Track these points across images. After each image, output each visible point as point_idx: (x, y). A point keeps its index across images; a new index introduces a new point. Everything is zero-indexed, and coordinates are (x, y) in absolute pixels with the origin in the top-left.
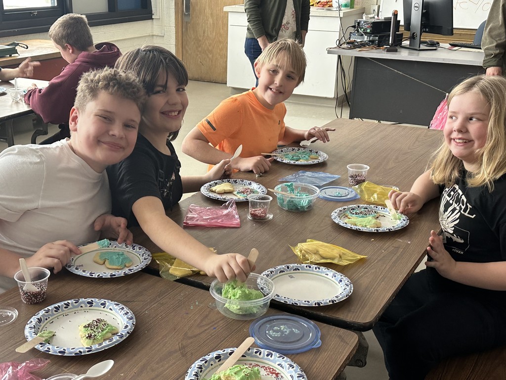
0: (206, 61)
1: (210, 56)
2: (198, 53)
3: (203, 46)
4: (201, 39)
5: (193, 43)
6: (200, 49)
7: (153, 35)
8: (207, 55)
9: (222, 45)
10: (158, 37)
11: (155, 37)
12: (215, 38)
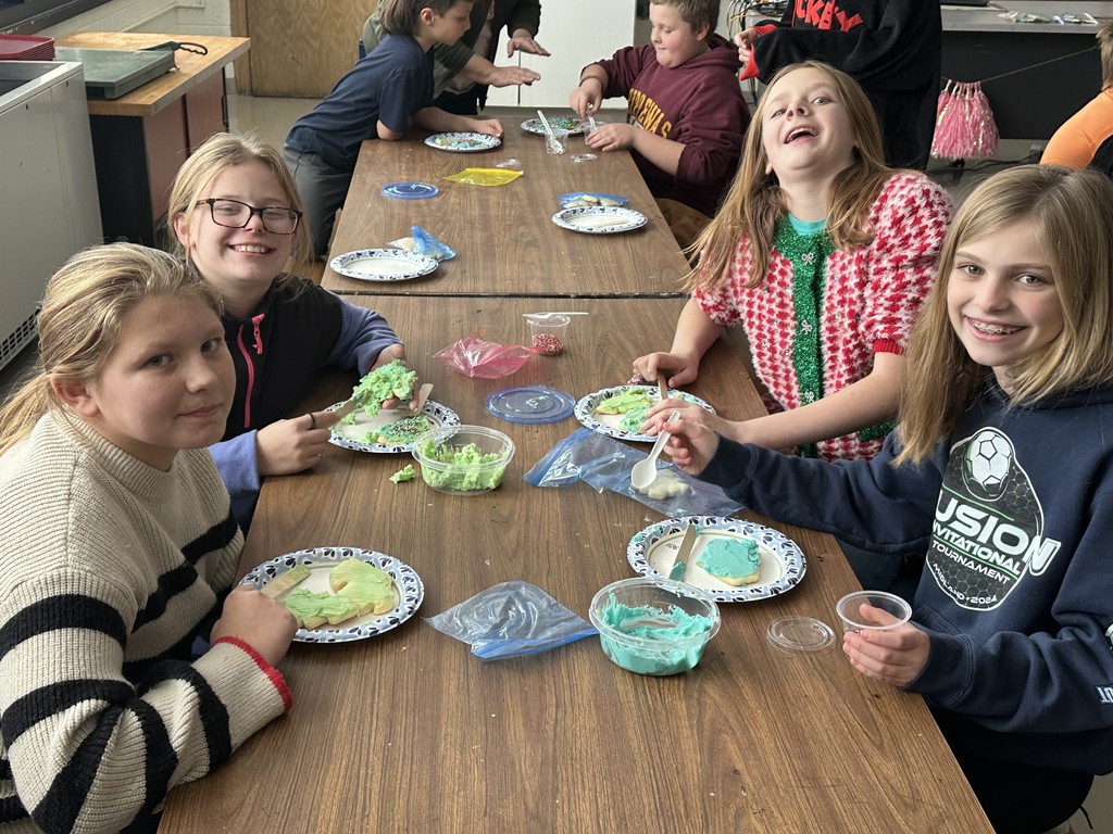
0: (306, 56)
1: (316, 44)
2: (286, 40)
3: (298, 24)
4: (292, 10)
5: (272, 19)
6: (289, 32)
7: (177, 8)
8: (308, 43)
9: (341, 20)
10: (190, 11)
11: (181, 12)
12: (324, 8)
